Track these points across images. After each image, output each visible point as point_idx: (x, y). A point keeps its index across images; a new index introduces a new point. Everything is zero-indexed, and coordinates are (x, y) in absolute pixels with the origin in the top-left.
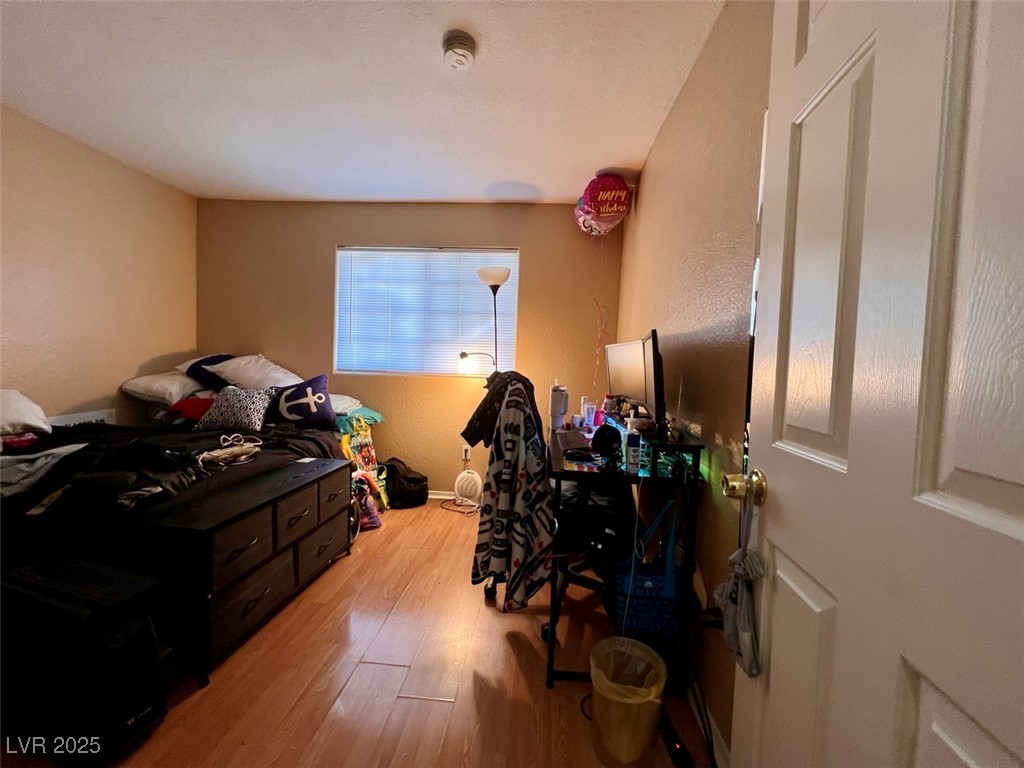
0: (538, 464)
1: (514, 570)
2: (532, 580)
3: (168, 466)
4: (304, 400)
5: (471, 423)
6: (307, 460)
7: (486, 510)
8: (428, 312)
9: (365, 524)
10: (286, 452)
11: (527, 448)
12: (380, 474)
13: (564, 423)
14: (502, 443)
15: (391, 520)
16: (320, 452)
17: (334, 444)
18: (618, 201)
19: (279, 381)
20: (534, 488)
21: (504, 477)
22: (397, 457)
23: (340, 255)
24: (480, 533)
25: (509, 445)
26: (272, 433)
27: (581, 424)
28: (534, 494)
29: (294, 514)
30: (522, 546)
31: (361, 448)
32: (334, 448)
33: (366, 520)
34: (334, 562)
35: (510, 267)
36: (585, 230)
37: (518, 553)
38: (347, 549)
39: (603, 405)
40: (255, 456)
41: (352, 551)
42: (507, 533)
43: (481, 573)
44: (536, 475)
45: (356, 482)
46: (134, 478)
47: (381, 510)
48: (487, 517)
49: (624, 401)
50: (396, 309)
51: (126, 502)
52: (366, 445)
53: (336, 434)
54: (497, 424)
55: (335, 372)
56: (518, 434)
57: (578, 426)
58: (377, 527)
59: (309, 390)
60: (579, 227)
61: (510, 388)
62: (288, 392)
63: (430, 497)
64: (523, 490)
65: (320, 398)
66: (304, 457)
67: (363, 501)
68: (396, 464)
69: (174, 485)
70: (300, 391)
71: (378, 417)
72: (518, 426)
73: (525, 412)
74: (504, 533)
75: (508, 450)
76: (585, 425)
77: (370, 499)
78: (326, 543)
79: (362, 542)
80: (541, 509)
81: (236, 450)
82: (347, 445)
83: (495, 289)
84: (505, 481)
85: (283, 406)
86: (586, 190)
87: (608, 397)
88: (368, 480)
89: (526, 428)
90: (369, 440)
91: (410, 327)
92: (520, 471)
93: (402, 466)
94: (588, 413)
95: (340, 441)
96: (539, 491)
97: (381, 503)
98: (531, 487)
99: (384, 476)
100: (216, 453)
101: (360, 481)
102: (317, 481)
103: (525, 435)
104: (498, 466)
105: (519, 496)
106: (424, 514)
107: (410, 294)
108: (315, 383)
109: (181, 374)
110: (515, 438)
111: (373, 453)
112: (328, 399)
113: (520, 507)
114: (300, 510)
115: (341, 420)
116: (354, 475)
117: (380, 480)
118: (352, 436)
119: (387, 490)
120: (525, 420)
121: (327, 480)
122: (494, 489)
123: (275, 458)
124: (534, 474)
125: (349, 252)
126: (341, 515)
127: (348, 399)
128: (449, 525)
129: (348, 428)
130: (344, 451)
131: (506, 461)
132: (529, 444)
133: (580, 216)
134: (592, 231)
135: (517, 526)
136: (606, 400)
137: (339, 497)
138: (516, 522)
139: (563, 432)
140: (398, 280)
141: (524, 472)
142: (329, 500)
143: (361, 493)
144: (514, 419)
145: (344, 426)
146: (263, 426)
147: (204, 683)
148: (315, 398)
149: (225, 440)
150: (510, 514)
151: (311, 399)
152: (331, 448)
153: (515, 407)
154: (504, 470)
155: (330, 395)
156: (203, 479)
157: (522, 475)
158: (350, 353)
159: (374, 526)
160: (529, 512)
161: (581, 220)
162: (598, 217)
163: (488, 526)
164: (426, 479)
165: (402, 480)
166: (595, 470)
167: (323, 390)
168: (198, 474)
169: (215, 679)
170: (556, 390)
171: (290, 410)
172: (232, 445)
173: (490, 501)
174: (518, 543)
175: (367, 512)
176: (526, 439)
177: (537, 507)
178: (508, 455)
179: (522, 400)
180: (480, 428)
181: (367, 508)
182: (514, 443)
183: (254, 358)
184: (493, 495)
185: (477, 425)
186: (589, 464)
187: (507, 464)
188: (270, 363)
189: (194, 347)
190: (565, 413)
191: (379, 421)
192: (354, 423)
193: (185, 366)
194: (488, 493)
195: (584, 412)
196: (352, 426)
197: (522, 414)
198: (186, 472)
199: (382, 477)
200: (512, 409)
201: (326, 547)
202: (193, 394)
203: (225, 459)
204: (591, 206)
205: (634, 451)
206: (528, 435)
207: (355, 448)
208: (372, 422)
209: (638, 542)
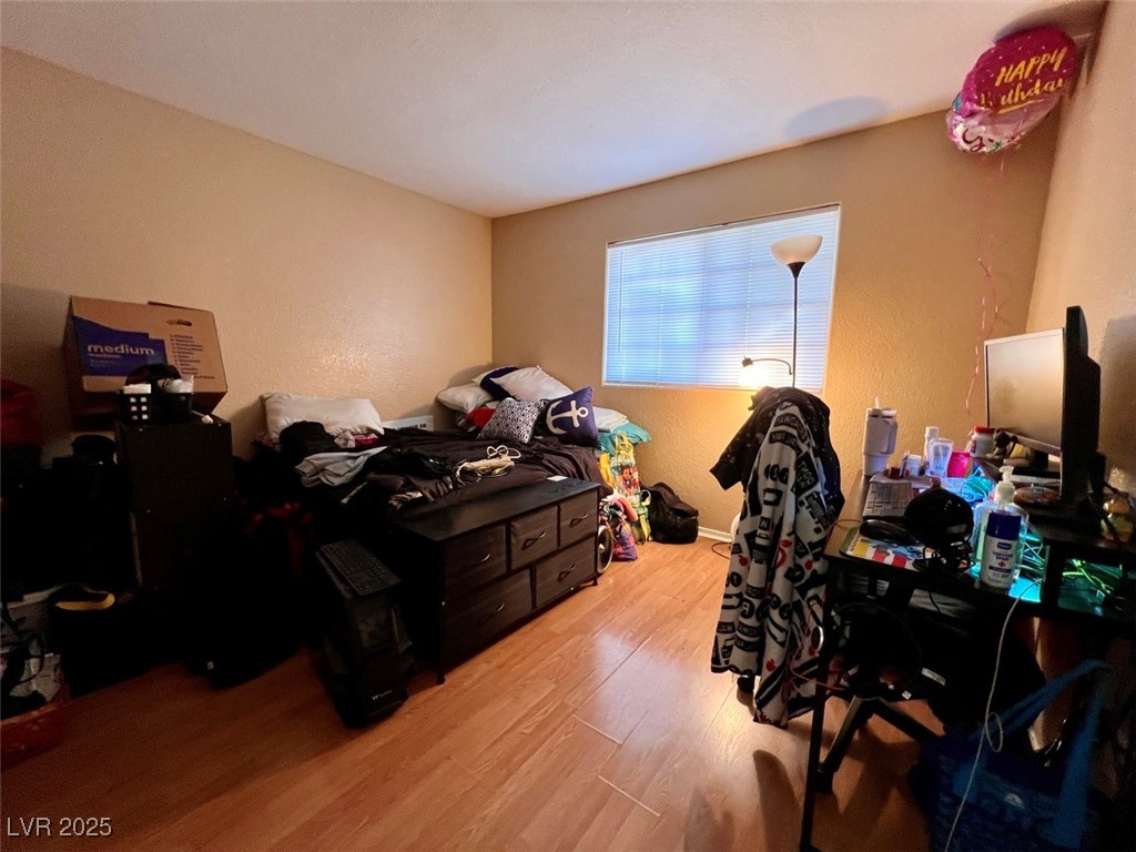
0: (817, 531)
1: (767, 673)
2: (799, 694)
3: (427, 474)
4: (567, 414)
5: (724, 457)
6: (557, 478)
7: (734, 579)
8: (706, 308)
9: (620, 554)
10: (538, 467)
11: (799, 504)
12: (643, 500)
13: (888, 467)
14: (760, 492)
15: (652, 555)
16: (575, 471)
17: (590, 462)
18: (1047, 73)
19: (549, 393)
20: (809, 565)
21: (759, 541)
22: (665, 482)
23: (610, 251)
24: (724, 607)
25: (770, 497)
26: (534, 447)
27: (922, 472)
28: (808, 573)
29: (531, 534)
30: (782, 644)
31: (622, 468)
32: (591, 466)
33: (620, 550)
34: (578, 589)
35: (820, 234)
36: (967, 147)
37: (774, 652)
38: (594, 578)
39: (970, 443)
40: (508, 469)
41: (599, 581)
42: (758, 619)
43: (722, 660)
44: (813, 545)
45: (611, 507)
46: (402, 482)
47: (641, 540)
48: (733, 590)
49: (1016, 441)
50: (668, 308)
51: (395, 503)
52: (628, 467)
53: (596, 452)
54: (755, 465)
55: (604, 384)
56: (785, 482)
57: (915, 473)
58: (633, 560)
59: (573, 403)
60: (955, 145)
61: (779, 413)
62: (554, 405)
63: (700, 534)
64: (789, 563)
65: (583, 412)
66: (556, 474)
67: (618, 529)
68: (662, 491)
69: (432, 493)
70: (564, 404)
71: (644, 435)
72: (786, 470)
73: (798, 450)
74: (754, 617)
75: (767, 503)
76: (928, 474)
77: (626, 528)
78: (567, 569)
79: (612, 573)
80: (816, 597)
81: (494, 462)
82: (606, 465)
83: (796, 268)
84: (760, 548)
85: (550, 419)
86: (969, 76)
87: (980, 430)
88: (625, 507)
89: (799, 473)
90: (631, 460)
91: (684, 329)
92: (784, 537)
93: (668, 493)
94: (937, 454)
95: (598, 460)
96: (815, 571)
97: (642, 533)
98: (802, 562)
99: (647, 502)
100: (475, 464)
101: (615, 507)
102: (557, 503)
103: (796, 484)
104: (752, 523)
105: (780, 572)
106: (689, 555)
107: (685, 288)
108: (579, 397)
109: (476, 386)
110: (781, 486)
111: (636, 476)
112: (591, 414)
113: (780, 587)
114: (538, 531)
115: (603, 437)
116: (609, 499)
117: (641, 506)
118: (611, 456)
119: (649, 519)
120: (798, 462)
121: (569, 503)
122: (746, 554)
123: (526, 474)
124: (810, 544)
125: (620, 248)
126: (588, 541)
127: (614, 413)
128: (715, 576)
129: (610, 446)
130: (603, 472)
131: (763, 518)
132: (803, 497)
133: (955, 126)
134: (981, 145)
135: (775, 614)
136: (975, 436)
137: (582, 523)
138: (774, 608)
139: (885, 481)
140: (672, 274)
141: (792, 539)
142: (572, 525)
143: (615, 520)
144: (780, 459)
145: (606, 443)
146: (532, 439)
147: (441, 681)
148: (578, 412)
149: (491, 451)
150: (764, 593)
151: (574, 413)
152: (587, 467)
153: (783, 441)
154: (759, 531)
155: (594, 408)
156: (458, 488)
157: (787, 544)
158: (620, 363)
159: (627, 558)
160: (797, 597)
161: (959, 130)
162: (994, 117)
163: (734, 601)
164: (696, 513)
165: (667, 510)
166: (909, 566)
167: (589, 404)
168: (455, 482)
169: (450, 679)
170: (875, 415)
171: (556, 423)
172: (497, 456)
173: (739, 569)
174: (774, 638)
175: (622, 541)
176: (798, 490)
177: (811, 593)
178: (766, 511)
179: (795, 433)
180: (733, 467)
181: (621, 537)
182: (779, 494)
183: (531, 370)
184: (743, 562)
185: (732, 461)
186: (902, 550)
187: (765, 525)
188: (545, 374)
189: (491, 360)
190: (889, 452)
191: (645, 440)
192: (617, 440)
193: (479, 380)
194: (736, 557)
195: (928, 454)
196: (614, 444)
197: (793, 454)
198: (442, 481)
199: (644, 504)
200: (777, 445)
201: (568, 573)
202: (484, 405)
203: (483, 470)
204: (979, 103)
205: (1000, 546)
206: (803, 484)
207: (616, 468)
208: (636, 440)
209: (992, 719)
